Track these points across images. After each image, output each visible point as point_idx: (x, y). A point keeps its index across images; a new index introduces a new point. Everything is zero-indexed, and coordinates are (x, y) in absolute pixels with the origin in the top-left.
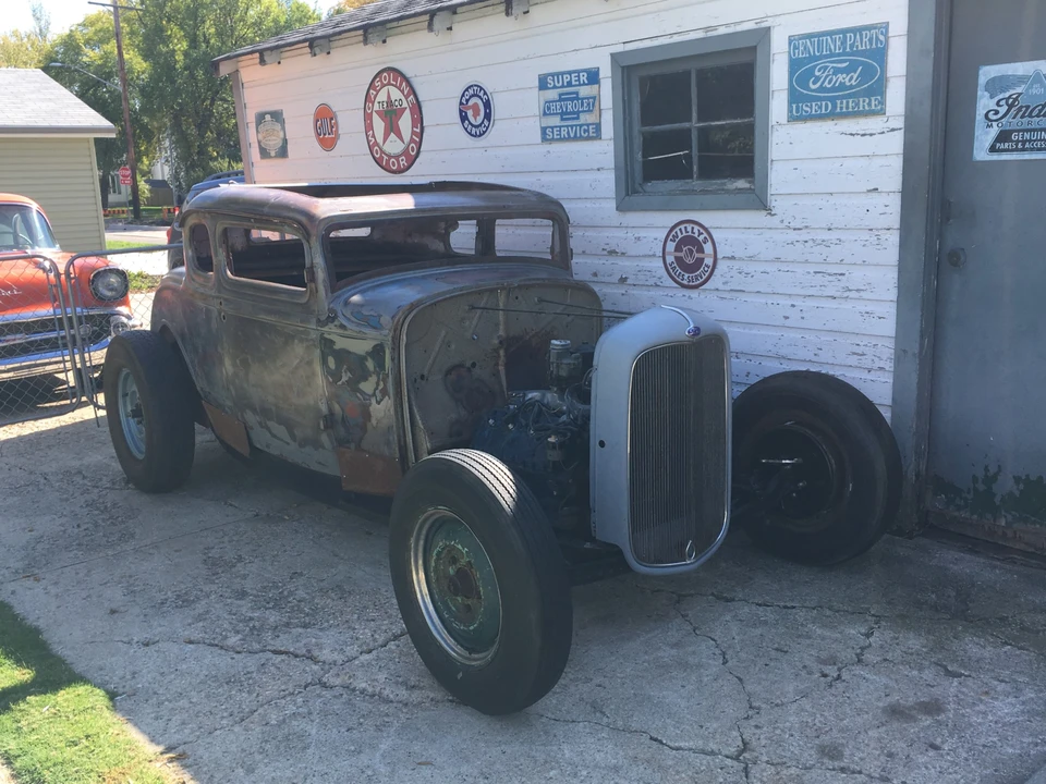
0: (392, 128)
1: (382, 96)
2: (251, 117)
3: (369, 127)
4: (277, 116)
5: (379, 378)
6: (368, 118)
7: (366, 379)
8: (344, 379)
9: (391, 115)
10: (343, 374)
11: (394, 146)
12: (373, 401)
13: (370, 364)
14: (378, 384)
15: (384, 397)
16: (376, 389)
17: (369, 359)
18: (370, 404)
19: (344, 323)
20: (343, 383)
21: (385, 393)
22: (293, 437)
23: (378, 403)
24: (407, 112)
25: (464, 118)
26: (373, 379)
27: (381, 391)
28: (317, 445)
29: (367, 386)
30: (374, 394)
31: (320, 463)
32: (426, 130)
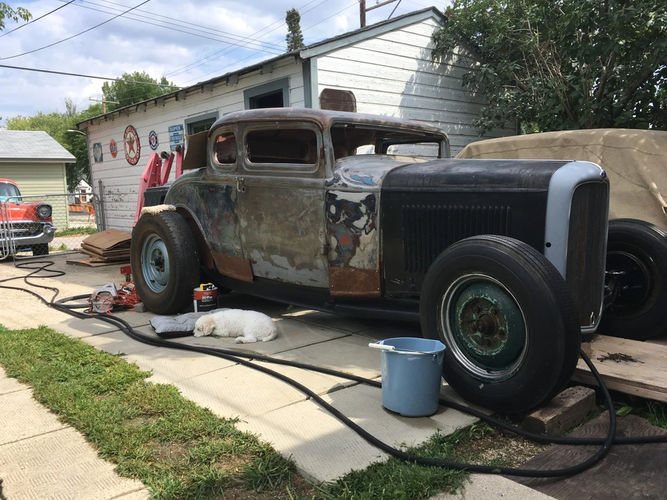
0: (131, 148)
1: (128, 136)
2: (91, 146)
3: (125, 148)
4: (99, 144)
5: (369, 218)
6: (125, 144)
7: (358, 218)
8: (342, 219)
9: (131, 143)
10: (342, 217)
11: (132, 155)
12: (363, 233)
13: (363, 209)
14: (368, 221)
15: (371, 230)
16: (367, 224)
17: (363, 205)
18: (361, 235)
19: (346, 182)
20: (341, 223)
21: (373, 226)
22: (292, 264)
23: (367, 234)
24: (135, 142)
25: (151, 143)
26: (365, 218)
27: (369, 226)
28: (311, 267)
29: (360, 223)
30: (364, 228)
31: (312, 280)
32: (141, 148)
